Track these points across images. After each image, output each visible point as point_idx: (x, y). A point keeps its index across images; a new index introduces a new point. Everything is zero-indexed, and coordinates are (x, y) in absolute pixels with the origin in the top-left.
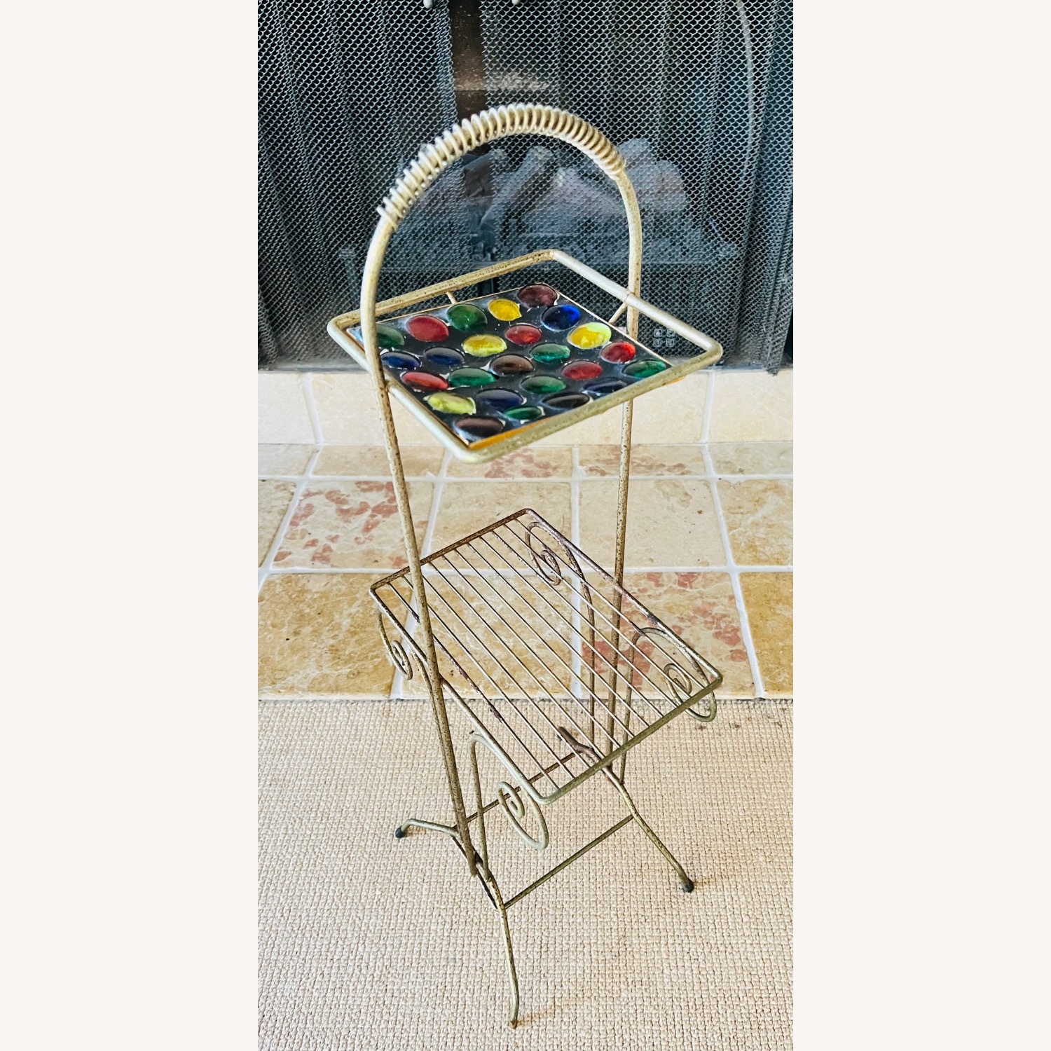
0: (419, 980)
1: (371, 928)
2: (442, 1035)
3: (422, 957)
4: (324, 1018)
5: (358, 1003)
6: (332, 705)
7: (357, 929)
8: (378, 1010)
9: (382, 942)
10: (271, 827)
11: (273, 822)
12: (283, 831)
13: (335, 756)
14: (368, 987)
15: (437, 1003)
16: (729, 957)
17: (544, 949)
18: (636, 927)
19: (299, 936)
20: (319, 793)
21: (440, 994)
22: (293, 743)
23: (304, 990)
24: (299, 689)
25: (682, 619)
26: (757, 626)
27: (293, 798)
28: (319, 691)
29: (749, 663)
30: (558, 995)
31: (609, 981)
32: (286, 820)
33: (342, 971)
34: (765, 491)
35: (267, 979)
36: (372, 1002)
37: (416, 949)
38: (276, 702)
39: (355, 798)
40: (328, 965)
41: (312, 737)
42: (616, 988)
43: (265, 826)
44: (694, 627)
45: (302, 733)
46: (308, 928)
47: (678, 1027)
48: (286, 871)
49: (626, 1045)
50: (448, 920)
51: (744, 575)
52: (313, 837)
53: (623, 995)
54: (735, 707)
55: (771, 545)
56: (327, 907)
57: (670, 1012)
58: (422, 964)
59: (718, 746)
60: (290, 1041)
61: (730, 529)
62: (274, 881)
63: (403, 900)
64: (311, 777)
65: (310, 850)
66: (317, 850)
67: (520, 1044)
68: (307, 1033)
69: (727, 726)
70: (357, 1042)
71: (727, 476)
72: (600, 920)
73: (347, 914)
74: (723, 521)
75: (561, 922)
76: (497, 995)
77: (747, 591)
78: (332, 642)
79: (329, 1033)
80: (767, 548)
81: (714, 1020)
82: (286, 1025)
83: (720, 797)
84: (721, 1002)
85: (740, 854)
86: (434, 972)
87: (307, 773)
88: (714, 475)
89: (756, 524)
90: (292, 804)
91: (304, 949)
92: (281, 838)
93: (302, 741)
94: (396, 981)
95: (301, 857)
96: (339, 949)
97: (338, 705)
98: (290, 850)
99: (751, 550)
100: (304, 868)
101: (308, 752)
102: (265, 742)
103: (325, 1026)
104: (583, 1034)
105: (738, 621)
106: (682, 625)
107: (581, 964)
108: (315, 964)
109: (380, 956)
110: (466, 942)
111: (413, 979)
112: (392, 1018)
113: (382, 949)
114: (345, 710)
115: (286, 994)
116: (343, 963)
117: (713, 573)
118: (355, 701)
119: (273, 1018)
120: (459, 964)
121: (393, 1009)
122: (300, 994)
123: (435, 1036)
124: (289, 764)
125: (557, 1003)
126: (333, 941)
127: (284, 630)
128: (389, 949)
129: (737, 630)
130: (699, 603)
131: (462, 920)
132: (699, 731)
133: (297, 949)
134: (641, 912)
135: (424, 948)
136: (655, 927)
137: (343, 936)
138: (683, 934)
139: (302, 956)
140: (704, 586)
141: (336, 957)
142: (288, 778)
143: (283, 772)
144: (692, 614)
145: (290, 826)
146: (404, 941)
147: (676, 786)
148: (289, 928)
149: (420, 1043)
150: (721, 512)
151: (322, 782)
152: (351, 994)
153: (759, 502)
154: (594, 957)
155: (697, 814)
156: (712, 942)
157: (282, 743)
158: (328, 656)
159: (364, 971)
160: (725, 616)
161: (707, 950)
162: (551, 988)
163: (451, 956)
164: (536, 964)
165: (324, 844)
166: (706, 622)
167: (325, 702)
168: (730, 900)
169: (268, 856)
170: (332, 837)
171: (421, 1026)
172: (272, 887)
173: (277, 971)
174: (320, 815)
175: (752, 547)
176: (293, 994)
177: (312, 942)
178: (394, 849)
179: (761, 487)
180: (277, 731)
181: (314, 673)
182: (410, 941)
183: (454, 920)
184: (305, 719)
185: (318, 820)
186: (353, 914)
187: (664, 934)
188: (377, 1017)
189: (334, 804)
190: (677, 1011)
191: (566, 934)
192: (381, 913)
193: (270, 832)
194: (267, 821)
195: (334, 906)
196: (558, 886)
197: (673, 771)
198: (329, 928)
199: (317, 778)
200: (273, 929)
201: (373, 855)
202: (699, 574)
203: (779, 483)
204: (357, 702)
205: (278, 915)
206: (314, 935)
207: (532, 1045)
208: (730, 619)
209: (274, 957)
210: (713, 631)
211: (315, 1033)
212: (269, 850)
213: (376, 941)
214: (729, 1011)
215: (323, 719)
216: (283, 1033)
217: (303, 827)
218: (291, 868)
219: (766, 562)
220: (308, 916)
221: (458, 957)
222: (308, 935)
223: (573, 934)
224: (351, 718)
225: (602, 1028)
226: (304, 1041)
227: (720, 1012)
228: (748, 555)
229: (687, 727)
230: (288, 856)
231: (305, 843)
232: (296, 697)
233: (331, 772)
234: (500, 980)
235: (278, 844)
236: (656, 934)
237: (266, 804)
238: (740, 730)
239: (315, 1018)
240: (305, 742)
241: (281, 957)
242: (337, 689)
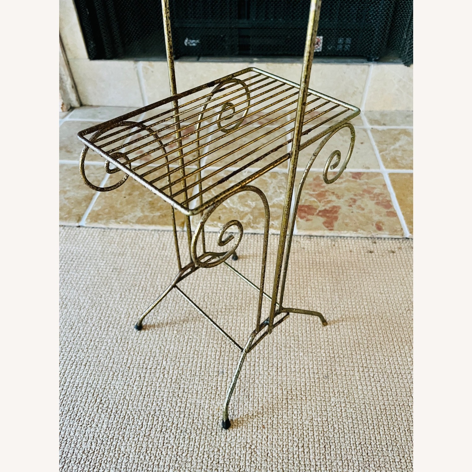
0: (201, 383)
1: (171, 351)
2: (215, 418)
3: (202, 370)
4: (140, 403)
5: (161, 395)
6: (150, 232)
7: (162, 352)
8: (174, 400)
9: (177, 360)
10: (112, 293)
11: (113, 290)
12: (119, 295)
13: (151, 258)
14: (168, 385)
15: (212, 397)
16: (401, 381)
17: (280, 370)
18: (338, 360)
19: (127, 354)
20: (141, 277)
21: (214, 392)
22: (126, 250)
23: (128, 385)
24: (130, 222)
25: (355, 195)
26: (401, 200)
27: (125, 279)
28: (142, 223)
29: (398, 218)
30: (290, 397)
31: (322, 391)
32: (121, 290)
33: (152, 375)
34: (399, 134)
35: (105, 378)
36: (171, 395)
37: (199, 365)
38: (117, 229)
39: (162, 280)
40: (144, 371)
41: (137, 248)
42: (327, 395)
43: (109, 293)
44: (363, 199)
45: (132, 245)
46: (132, 349)
47: (370, 422)
48: (120, 317)
49: (336, 431)
50: (219, 350)
51: (390, 175)
52: (137, 300)
53: (332, 400)
54: (391, 242)
55: (406, 160)
56: (144, 339)
57: (364, 412)
58: (203, 374)
59: (382, 262)
60: (117, 416)
61: (380, 152)
62: (113, 322)
63: (190, 337)
64: (136, 268)
65: (135, 307)
66: (138, 307)
67: (266, 426)
68: (128, 412)
69: (387, 252)
70: (160, 419)
71: (376, 127)
72: (314, 355)
73: (156, 343)
74: (376, 148)
75: (290, 355)
76: (250, 395)
77: (393, 182)
78: (150, 199)
79: (142, 413)
80: (404, 161)
81: (394, 419)
82: (115, 406)
83: (386, 290)
84: (398, 408)
85: (402, 322)
86: (210, 379)
87: (134, 266)
88: (368, 126)
89: (395, 150)
90: (124, 282)
91: (129, 361)
92: (118, 299)
93: (132, 249)
94: (186, 383)
95: (129, 310)
96: (151, 363)
97: (153, 232)
98: (123, 306)
99: (394, 162)
100: (131, 316)
101: (135, 255)
102: (110, 249)
103: (140, 408)
104: (307, 422)
105: (390, 197)
106: (356, 198)
107: (303, 380)
108: (135, 370)
109: (176, 368)
110: (230, 363)
111: (197, 382)
112: (183, 405)
113: (178, 364)
114: (157, 235)
115: (117, 387)
116: (153, 371)
117: (372, 173)
118: (163, 231)
119: (107, 402)
120: (225, 375)
121: (184, 400)
122: (126, 387)
123: (211, 418)
124: (123, 261)
125: (289, 402)
126: (147, 358)
127: (124, 192)
128: (182, 364)
129: (390, 201)
130: (365, 187)
131: (227, 350)
132: (370, 254)
133: (125, 361)
134: (340, 352)
135: (203, 365)
136: (350, 361)
137: (154, 355)
138: (369, 366)
139: (128, 365)
140: (368, 179)
141: (149, 367)
142: (123, 268)
143: (120, 265)
144: (361, 193)
145: (123, 293)
146: (191, 360)
147: (358, 282)
148: (121, 349)
149: (200, 422)
150: (374, 144)
151: (143, 271)
152: (158, 389)
153: (396, 139)
154: (312, 376)
155: (372, 298)
156: (389, 371)
157: (120, 250)
158: (147, 206)
159: (166, 376)
160: (381, 194)
161: (385, 376)
162: (285, 392)
163: (221, 370)
164: (274, 378)
165: (143, 304)
166: (370, 197)
167: (145, 230)
168: (398, 347)
169: (110, 309)
170: (148, 300)
171: (202, 411)
172: (111, 326)
173: (111, 373)
174: (141, 288)
175: (394, 160)
176: (121, 388)
177: (134, 358)
178: (185, 309)
179: (396, 132)
180: (118, 244)
181: (139, 214)
182: (195, 361)
183: (222, 350)
184: (134, 238)
185: (140, 291)
186: (160, 343)
187: (356, 365)
188: (174, 404)
189: (150, 283)
190: (369, 412)
191: (293, 362)
192: (177, 343)
193: (111, 296)
194: (110, 290)
195: (148, 338)
196: (287, 334)
197: (355, 274)
198: (145, 350)
199: (140, 269)
200: (111, 349)
201: (172, 311)
202: (364, 173)
203: (407, 131)
204: (164, 231)
205: (114, 341)
206: (136, 354)
207: (274, 427)
208: (385, 196)
209: (110, 365)
210: (375, 201)
211: (133, 413)
212: (111, 305)
213: (174, 359)
214: (403, 414)
215: (144, 239)
216: (113, 411)
217: (131, 294)
218: (123, 316)
219: (403, 168)
220: (132, 342)
221: (225, 371)
222: (132, 353)
223: (298, 362)
224: (161, 239)
225: (319, 419)
226: (126, 417)
227: (398, 414)
228: (392, 164)
229: (362, 251)
230: (122, 309)
231: (132, 303)
232: (128, 226)
233: (148, 266)
234: (252, 386)
235: (116, 302)
236: (351, 365)
237: (110, 281)
238: (395, 254)
239: (134, 403)
240: (133, 250)
241: (115, 366)
242: (152, 223)
